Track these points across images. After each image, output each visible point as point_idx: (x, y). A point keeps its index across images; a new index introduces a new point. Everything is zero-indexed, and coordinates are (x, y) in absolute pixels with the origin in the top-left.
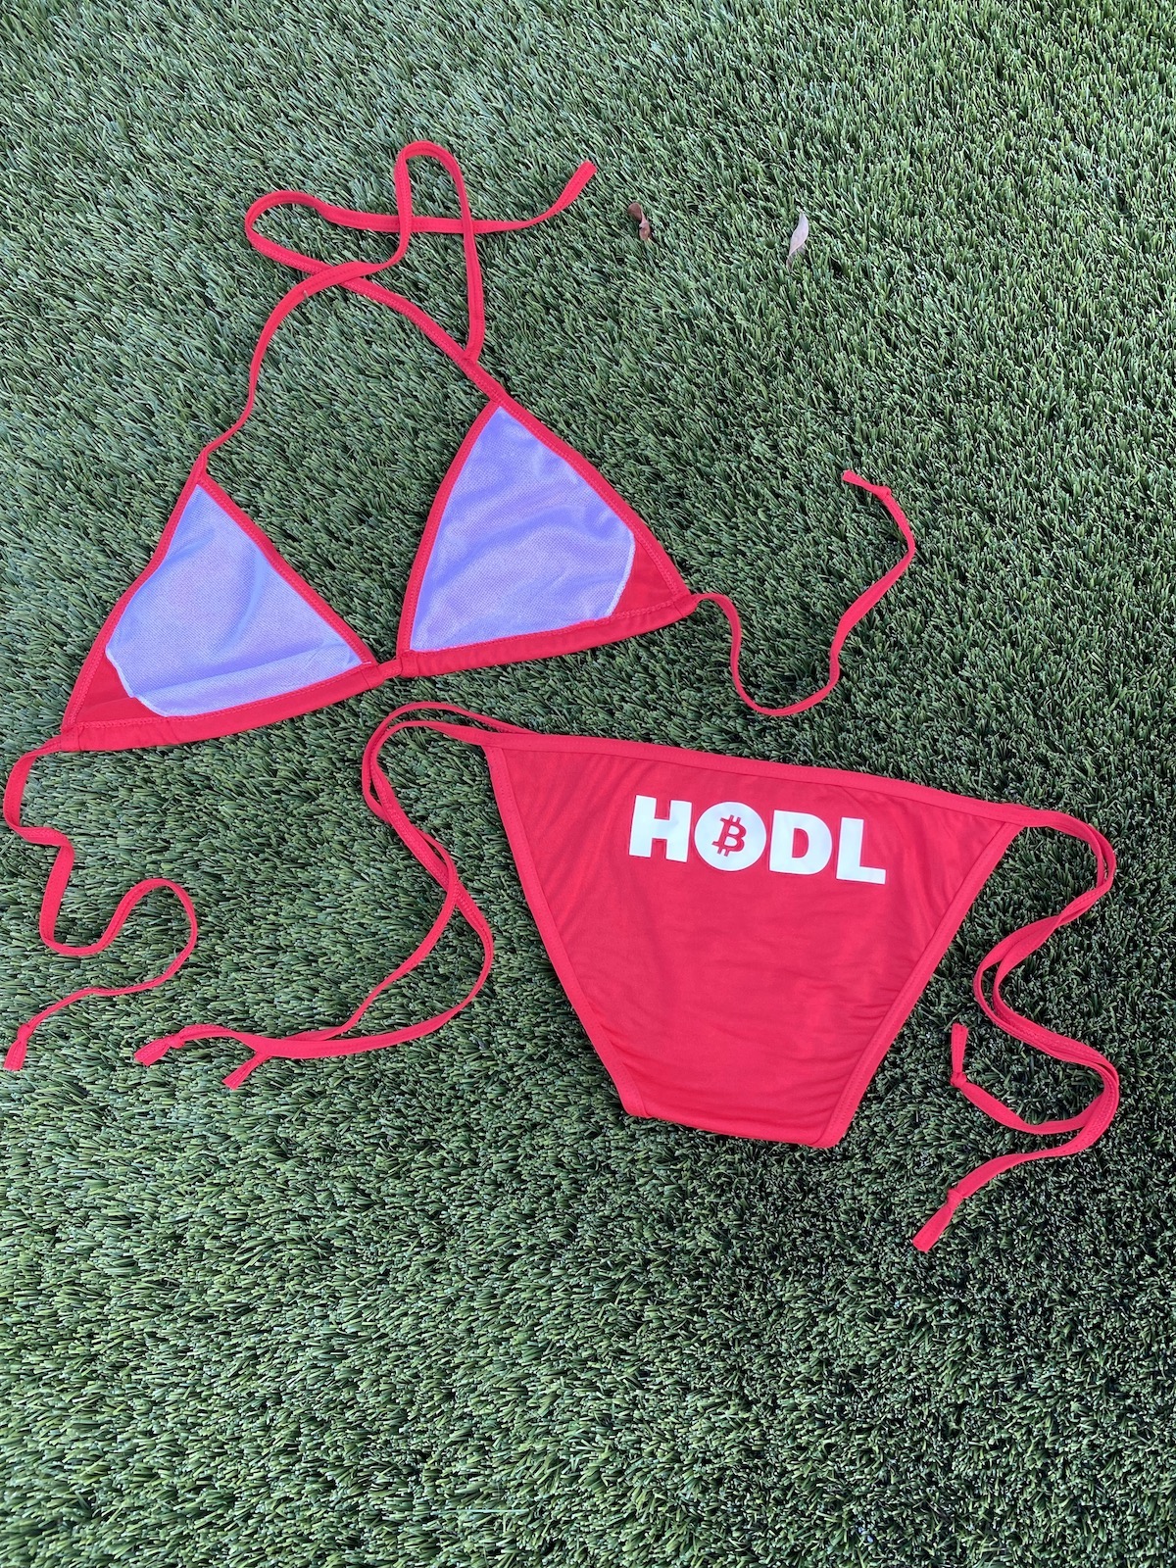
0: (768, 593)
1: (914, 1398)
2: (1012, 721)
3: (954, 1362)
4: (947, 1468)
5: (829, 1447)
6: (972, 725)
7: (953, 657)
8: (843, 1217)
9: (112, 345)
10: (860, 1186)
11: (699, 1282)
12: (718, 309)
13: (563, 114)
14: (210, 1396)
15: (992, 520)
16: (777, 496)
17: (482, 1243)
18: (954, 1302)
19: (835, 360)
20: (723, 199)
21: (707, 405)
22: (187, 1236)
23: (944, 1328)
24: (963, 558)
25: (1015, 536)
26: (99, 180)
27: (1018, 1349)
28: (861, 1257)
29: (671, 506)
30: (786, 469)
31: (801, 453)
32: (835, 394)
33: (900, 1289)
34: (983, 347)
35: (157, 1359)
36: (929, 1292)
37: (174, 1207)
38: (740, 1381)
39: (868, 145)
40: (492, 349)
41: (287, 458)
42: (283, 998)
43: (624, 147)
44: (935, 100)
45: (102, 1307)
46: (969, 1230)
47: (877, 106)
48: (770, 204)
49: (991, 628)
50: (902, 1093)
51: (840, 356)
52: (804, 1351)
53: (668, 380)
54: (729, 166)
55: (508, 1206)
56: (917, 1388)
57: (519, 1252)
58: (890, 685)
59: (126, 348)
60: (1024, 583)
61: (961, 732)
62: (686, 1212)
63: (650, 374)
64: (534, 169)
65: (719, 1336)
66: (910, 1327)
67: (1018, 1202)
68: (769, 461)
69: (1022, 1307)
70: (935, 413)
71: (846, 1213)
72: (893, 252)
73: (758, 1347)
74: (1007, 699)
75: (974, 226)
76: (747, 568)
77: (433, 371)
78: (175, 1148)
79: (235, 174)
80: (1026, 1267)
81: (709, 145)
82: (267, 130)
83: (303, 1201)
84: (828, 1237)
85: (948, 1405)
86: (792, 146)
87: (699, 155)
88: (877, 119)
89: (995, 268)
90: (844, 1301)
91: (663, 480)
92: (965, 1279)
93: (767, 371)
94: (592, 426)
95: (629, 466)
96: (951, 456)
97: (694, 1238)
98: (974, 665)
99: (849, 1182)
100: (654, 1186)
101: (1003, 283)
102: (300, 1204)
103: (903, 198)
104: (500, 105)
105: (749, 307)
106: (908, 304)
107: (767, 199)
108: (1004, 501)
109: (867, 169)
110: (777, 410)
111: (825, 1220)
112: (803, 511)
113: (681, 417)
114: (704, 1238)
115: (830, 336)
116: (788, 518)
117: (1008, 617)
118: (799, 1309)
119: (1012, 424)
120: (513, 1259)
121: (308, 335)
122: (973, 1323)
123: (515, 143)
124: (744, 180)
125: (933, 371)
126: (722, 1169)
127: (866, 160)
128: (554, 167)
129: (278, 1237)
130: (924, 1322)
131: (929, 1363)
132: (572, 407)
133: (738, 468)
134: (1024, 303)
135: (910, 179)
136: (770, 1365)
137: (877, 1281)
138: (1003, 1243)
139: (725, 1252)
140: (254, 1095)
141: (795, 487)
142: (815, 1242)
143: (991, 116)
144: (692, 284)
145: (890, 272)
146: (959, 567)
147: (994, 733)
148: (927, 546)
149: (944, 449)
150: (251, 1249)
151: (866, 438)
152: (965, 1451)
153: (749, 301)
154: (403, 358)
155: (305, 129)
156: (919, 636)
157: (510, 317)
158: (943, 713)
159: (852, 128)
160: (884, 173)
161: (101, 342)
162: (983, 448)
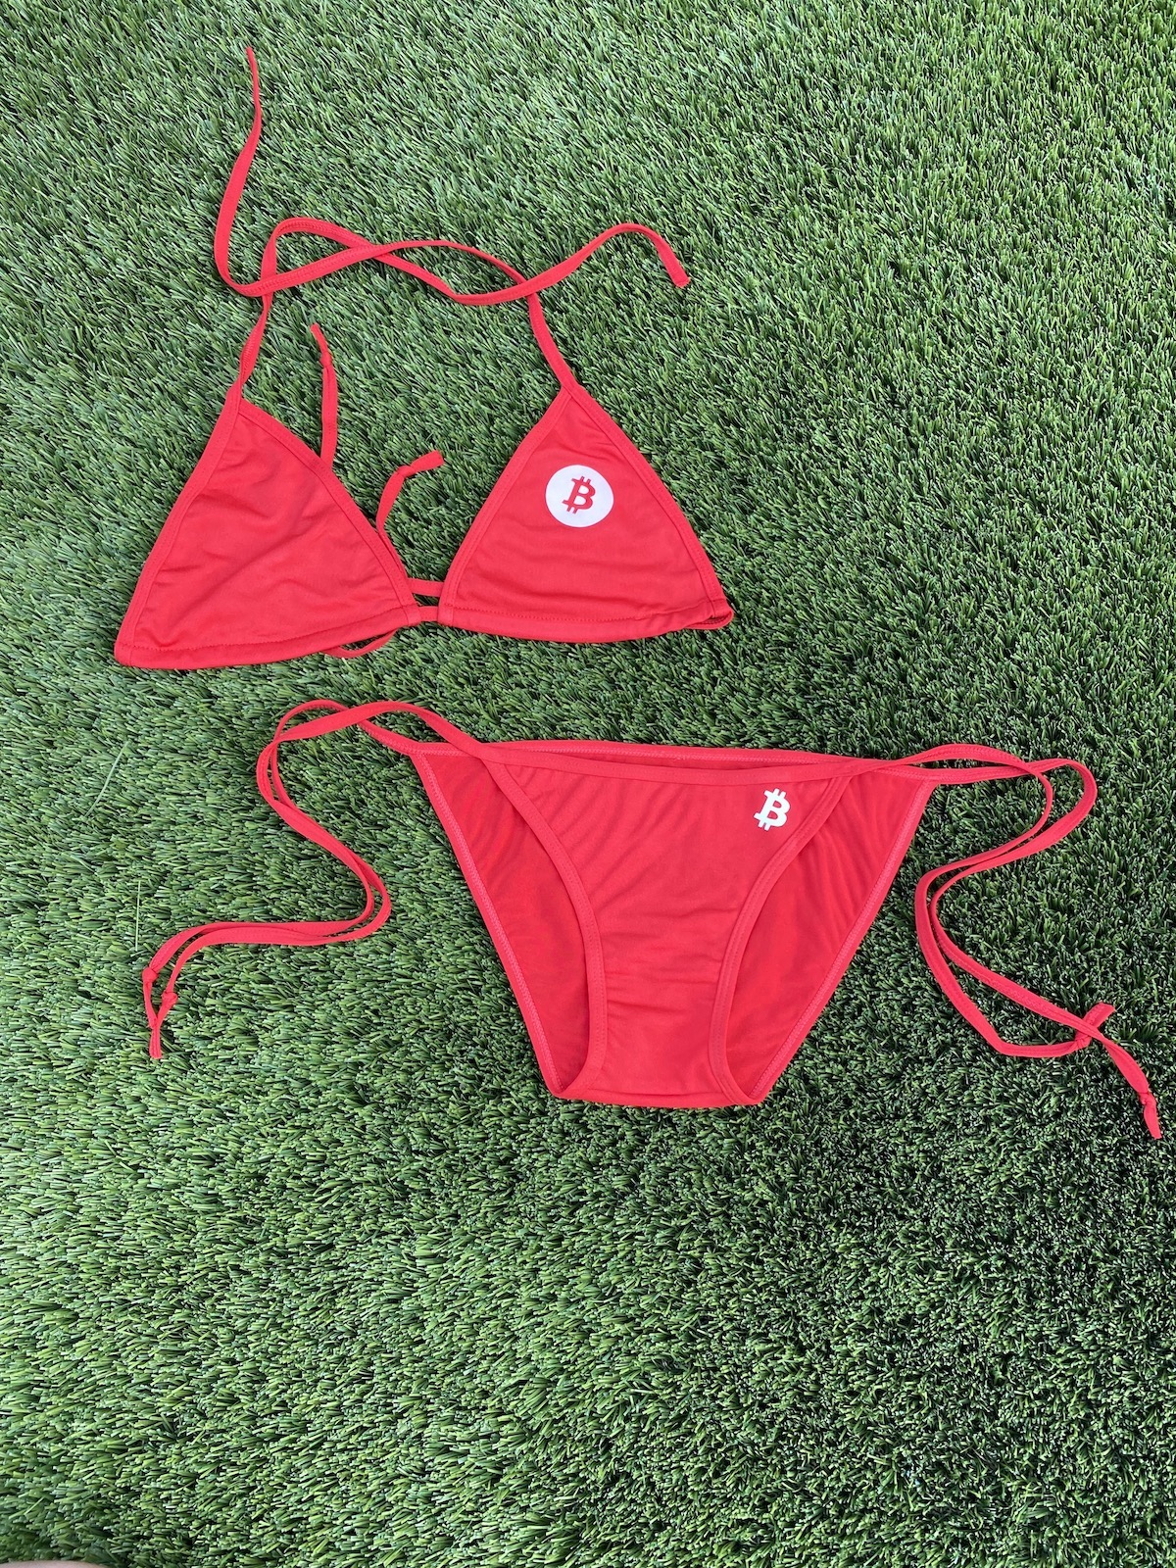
0: (827, 576)
1: (962, 1348)
2: (1061, 703)
3: (1000, 1314)
4: (993, 1416)
5: (879, 1393)
6: (1022, 707)
7: (1005, 642)
8: (894, 1173)
9: (205, 332)
10: (911, 1144)
11: (756, 1232)
12: (782, 306)
13: (635, 118)
14: (290, 1327)
15: (1043, 512)
16: (836, 484)
17: (549, 1189)
18: (1001, 1257)
19: (892, 356)
20: (787, 201)
21: (771, 398)
22: (269, 1175)
23: (991, 1282)
24: (1015, 546)
25: (1065, 527)
26: (193, 175)
27: (1062, 1303)
28: (912, 1212)
29: (734, 492)
30: (845, 459)
31: (860, 444)
32: (893, 388)
33: (949, 1243)
34: (1035, 346)
35: (243, 1290)
36: (977, 1249)
37: (257, 1148)
38: (795, 1326)
39: (926, 152)
40: (564, 341)
41: (368, 441)
42: (363, 951)
43: (692, 150)
44: (991, 109)
45: (188, 1241)
46: (1016, 1189)
47: (936, 115)
48: (832, 207)
49: (1041, 614)
50: (953, 1056)
51: (898, 352)
52: (857, 1300)
53: (733, 372)
54: (793, 170)
55: (573, 1156)
56: (965, 1337)
57: (584, 1198)
58: (944, 666)
59: (217, 333)
60: (1073, 572)
61: (1012, 713)
62: (745, 1164)
63: (716, 366)
64: (606, 170)
65: (775, 1283)
66: (957, 1280)
67: (1063, 1163)
68: (829, 451)
69: (1066, 1263)
70: (990, 407)
71: (897, 1169)
72: (949, 253)
73: (812, 1296)
74: (1056, 682)
75: (1027, 230)
76: (807, 552)
77: (508, 361)
78: (258, 1092)
79: (321, 170)
80: (1070, 1225)
81: (773, 149)
82: (352, 129)
83: (378, 1145)
84: (880, 1192)
85: (994, 1355)
86: (853, 152)
87: (764, 158)
88: (935, 127)
89: (1048, 270)
90: (895, 1253)
91: (727, 467)
92: (1012, 1234)
93: (828, 365)
94: (660, 417)
95: (694, 454)
96: (1004, 449)
97: (752, 1189)
98: (1025, 649)
99: (901, 1140)
100: (713, 1139)
101: (1055, 284)
102: (376, 1148)
103: (960, 202)
104: (574, 109)
105: (811, 305)
106: (963, 305)
107: (828, 201)
108: (1055, 493)
109: (925, 175)
110: (837, 403)
111: (878, 1175)
112: (861, 498)
113: (744, 408)
114: (761, 1189)
115: (889, 333)
116: (847, 505)
117: (1058, 604)
118: (852, 1260)
119: (1063, 419)
120: (578, 1205)
121: (390, 324)
122: (1019, 1277)
123: (589, 146)
124: (807, 183)
125: (987, 368)
126: (779, 1124)
127: (924, 166)
128: (625, 168)
129: (355, 1179)
130: (973, 1276)
131: (977, 1315)
132: (640, 396)
133: (800, 457)
134: (1074, 305)
135: (966, 184)
136: (824, 1312)
137: (927, 1235)
138: (1048, 1202)
139: (781, 1203)
140: (332, 1043)
141: (854, 476)
142: (868, 1196)
143: (1045, 126)
144: (756, 282)
145: (947, 274)
146: (1010, 555)
147: (1043, 715)
148: (980, 535)
149: (997, 443)
150: (328, 1190)
151: (923, 432)
152: (1011, 1399)
153: (811, 298)
154: (479, 348)
155: (388, 130)
156: (973, 621)
157: (582, 310)
158: (993, 695)
159: (911, 135)
160: (941, 178)
161: (194, 328)
162: (1035, 442)
